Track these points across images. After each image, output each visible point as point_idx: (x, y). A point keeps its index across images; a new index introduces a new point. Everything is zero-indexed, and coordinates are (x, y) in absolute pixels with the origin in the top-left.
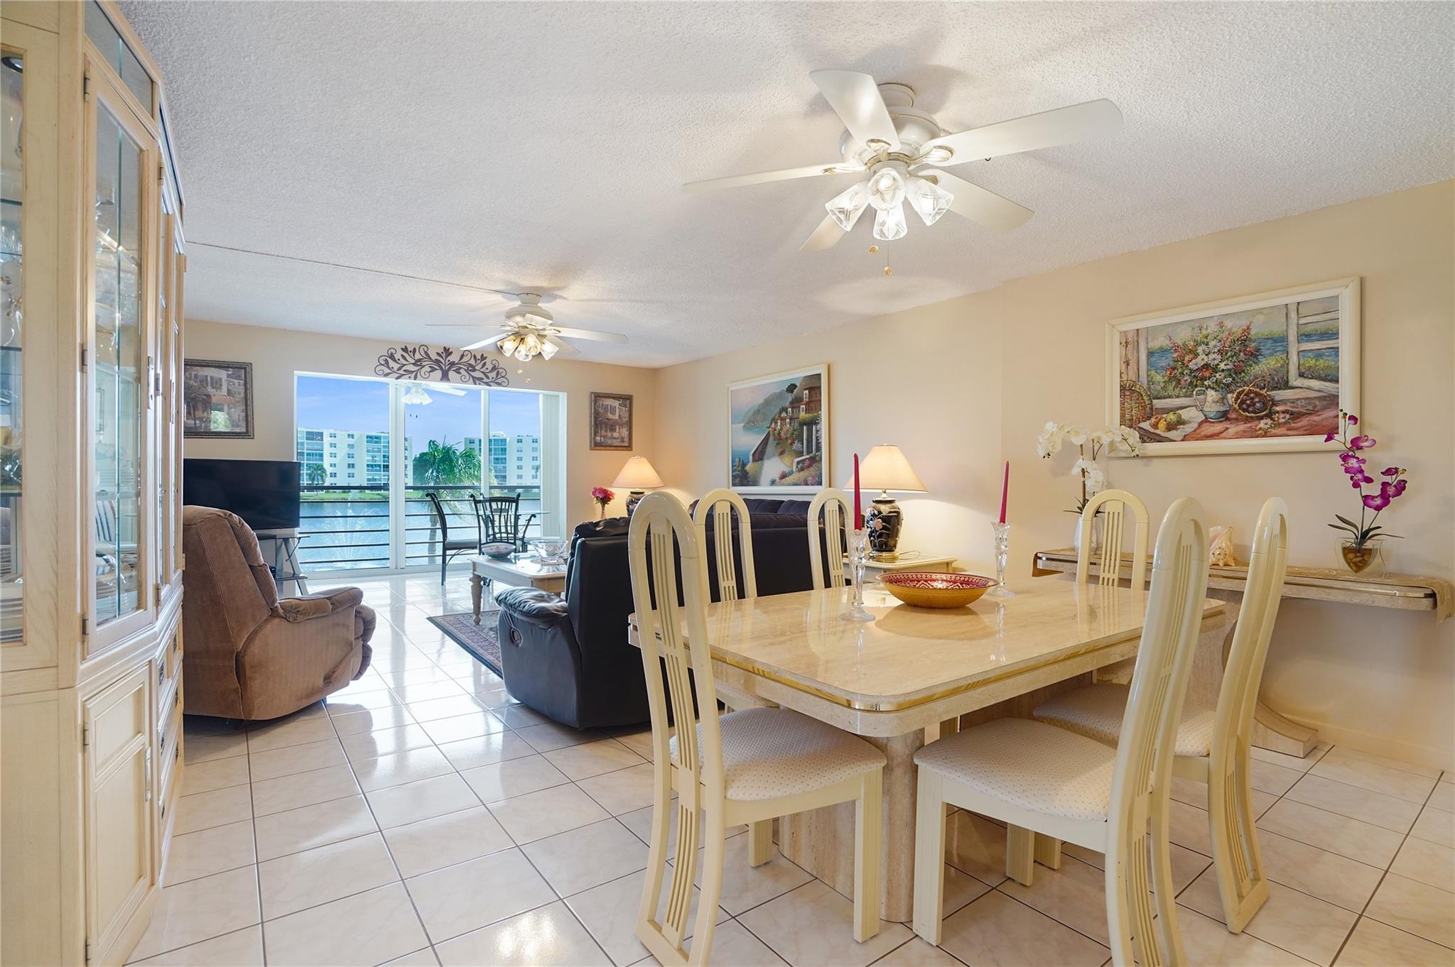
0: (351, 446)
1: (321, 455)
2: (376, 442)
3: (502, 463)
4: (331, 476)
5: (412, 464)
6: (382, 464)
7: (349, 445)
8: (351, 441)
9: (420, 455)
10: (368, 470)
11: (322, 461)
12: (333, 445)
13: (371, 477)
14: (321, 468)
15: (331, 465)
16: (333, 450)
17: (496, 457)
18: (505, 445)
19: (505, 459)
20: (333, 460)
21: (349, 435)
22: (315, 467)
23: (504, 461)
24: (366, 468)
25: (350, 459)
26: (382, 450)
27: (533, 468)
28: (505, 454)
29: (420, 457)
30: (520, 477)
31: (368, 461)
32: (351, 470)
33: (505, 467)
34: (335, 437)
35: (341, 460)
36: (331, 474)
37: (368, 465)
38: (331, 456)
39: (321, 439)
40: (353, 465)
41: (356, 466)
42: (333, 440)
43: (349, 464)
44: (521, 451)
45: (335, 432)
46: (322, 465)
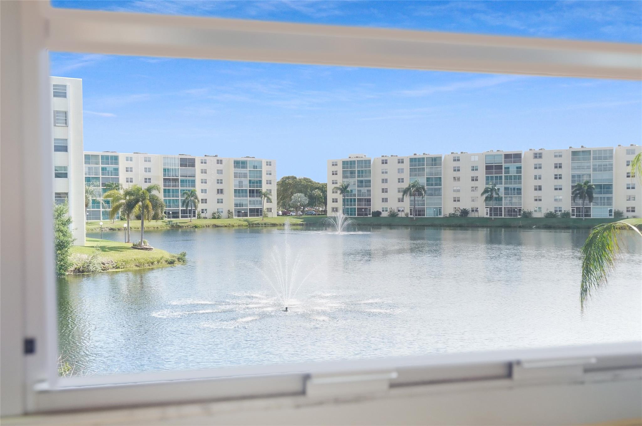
0: (220, 172)
1: (194, 181)
2: (243, 167)
3: (366, 187)
4: (202, 202)
5: (276, 189)
6: (249, 189)
7: (218, 171)
8: (220, 167)
9: (283, 179)
10: (235, 196)
11: (194, 187)
12: (204, 172)
13: (238, 203)
14: (193, 194)
15: (202, 191)
16: (204, 176)
17: (359, 179)
18: (370, 167)
19: (370, 181)
20: (204, 186)
21: (218, 160)
22: (189, 193)
23: (368, 183)
24: (233, 193)
25: (219, 184)
26: (248, 174)
27: (399, 192)
28: (370, 176)
29: (283, 181)
30: (385, 200)
31: (235, 186)
32: (220, 196)
33: (369, 191)
34: (205, 163)
35: (212, 187)
36: (202, 200)
37: (235, 190)
38: (202, 183)
39: (193, 165)
40: (222, 190)
41: (224, 191)
42: (204, 166)
43: (218, 190)
44: (386, 173)
45: (206, 158)
46: (195, 191)
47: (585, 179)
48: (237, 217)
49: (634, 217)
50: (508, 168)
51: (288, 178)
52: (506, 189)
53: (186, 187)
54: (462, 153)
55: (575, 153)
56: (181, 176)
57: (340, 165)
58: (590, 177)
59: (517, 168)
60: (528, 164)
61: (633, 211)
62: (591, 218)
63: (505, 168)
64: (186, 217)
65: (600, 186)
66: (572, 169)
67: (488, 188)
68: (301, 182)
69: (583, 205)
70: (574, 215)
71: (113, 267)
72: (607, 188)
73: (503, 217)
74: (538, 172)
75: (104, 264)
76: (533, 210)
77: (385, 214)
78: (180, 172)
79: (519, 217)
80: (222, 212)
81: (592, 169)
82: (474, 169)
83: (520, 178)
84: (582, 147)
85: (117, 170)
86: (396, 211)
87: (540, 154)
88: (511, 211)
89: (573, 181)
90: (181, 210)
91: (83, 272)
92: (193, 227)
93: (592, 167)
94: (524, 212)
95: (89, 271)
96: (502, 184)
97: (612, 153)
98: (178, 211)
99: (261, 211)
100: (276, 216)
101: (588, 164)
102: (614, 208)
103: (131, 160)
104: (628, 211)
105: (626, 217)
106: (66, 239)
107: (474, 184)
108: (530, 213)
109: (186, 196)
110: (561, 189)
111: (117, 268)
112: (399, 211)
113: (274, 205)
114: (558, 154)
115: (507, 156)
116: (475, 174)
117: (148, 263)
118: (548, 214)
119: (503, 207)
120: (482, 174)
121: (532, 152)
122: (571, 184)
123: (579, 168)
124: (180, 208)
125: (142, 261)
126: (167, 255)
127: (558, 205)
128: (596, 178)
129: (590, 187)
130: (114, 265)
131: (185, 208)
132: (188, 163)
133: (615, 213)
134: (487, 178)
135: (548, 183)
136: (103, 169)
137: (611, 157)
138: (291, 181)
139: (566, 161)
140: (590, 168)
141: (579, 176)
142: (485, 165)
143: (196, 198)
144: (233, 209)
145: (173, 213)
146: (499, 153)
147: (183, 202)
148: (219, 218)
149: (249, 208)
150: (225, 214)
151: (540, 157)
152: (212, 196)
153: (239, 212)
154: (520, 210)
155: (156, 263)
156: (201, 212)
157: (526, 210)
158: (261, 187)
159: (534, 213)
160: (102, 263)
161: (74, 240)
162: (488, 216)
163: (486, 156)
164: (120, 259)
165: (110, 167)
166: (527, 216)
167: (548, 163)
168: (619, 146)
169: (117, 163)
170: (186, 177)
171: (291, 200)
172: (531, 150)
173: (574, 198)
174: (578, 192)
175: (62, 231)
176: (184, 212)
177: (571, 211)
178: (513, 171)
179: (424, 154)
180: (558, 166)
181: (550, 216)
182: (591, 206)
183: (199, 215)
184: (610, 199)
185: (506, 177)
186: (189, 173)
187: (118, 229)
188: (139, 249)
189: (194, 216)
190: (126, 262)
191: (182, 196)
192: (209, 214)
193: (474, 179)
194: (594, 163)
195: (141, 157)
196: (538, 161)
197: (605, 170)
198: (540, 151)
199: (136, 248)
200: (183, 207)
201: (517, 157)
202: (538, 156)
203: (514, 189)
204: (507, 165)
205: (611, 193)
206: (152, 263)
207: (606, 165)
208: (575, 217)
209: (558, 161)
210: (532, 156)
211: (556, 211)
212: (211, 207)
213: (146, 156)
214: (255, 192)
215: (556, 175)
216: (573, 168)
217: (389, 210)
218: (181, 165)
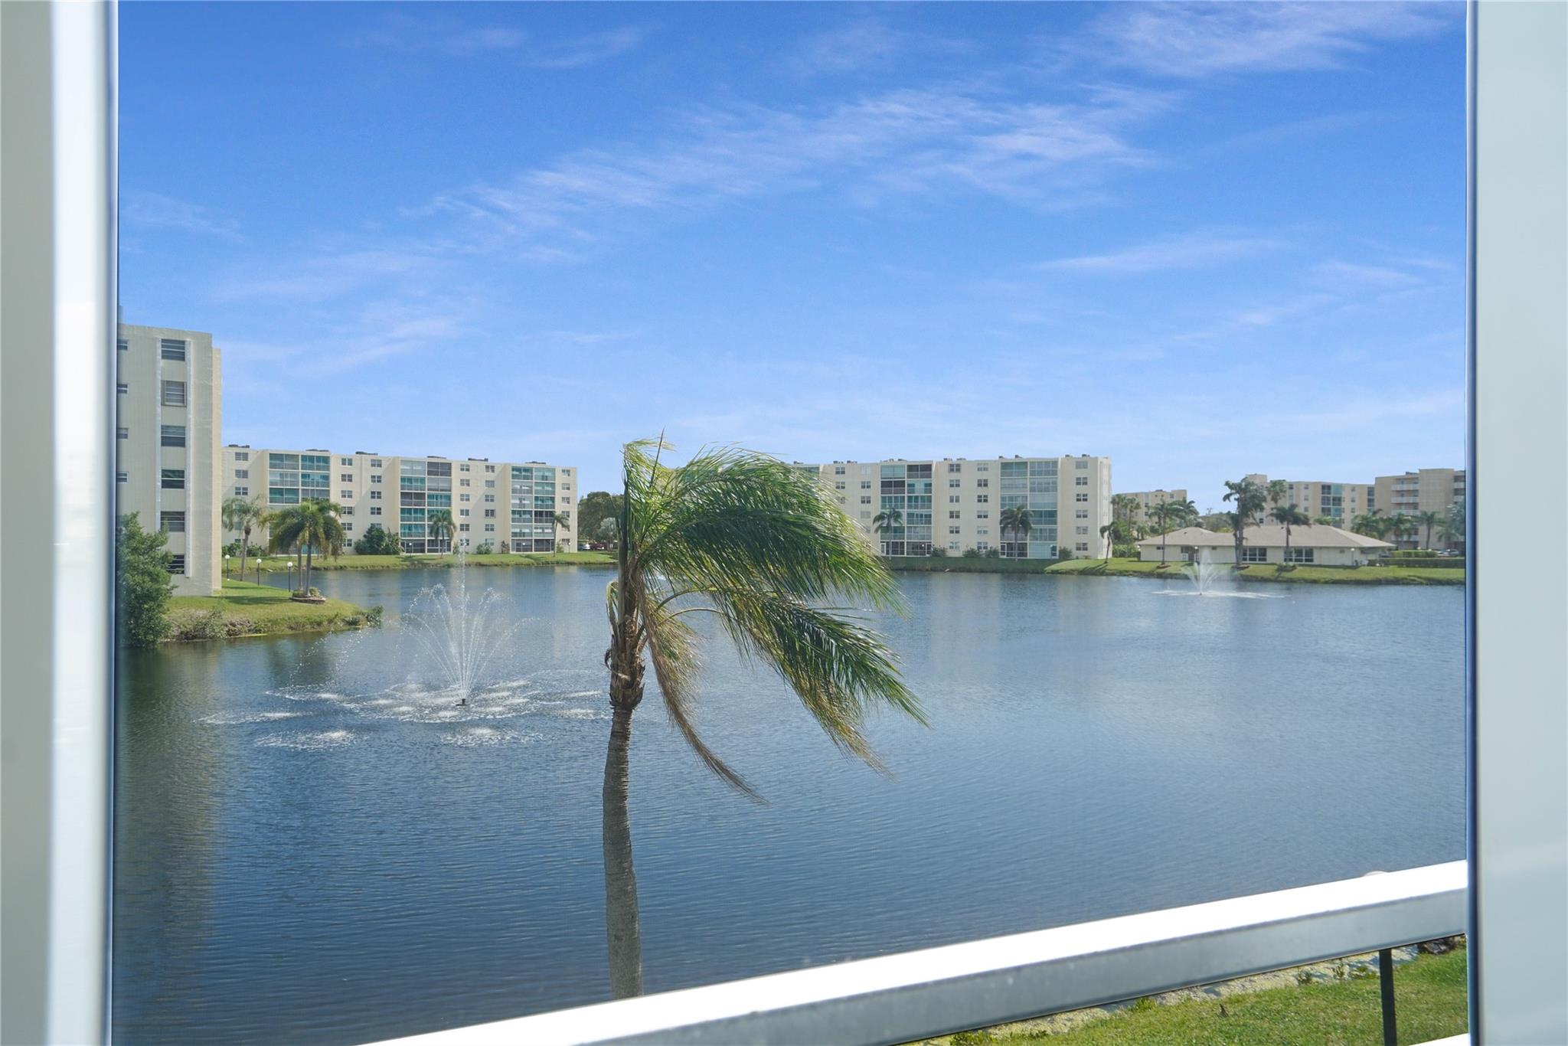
0: (490, 484)
1: (449, 498)
2: (526, 478)
4: (462, 530)
5: (577, 511)
6: (534, 510)
7: (487, 482)
8: (491, 476)
9: (588, 496)
10: (514, 520)
11: (450, 506)
12: (465, 483)
13: (518, 530)
14: (447, 516)
15: (462, 513)
16: (465, 490)
20: (466, 505)
21: (487, 467)
22: (441, 515)
24: (511, 516)
25: (490, 503)
26: (534, 488)
27: (980, 516)
29: (588, 499)
31: (514, 505)
32: (490, 521)
34: (468, 470)
35: (477, 505)
36: (462, 525)
37: (514, 512)
38: (462, 500)
39: (449, 474)
40: (493, 511)
41: (497, 513)
42: (465, 475)
43: (487, 511)
45: (470, 463)
46: (449, 513)
47: (1020, 502)
48: (515, 553)
49: (1087, 558)
50: (913, 485)
51: (596, 495)
52: (910, 515)
53: (437, 506)
54: (849, 462)
55: (1006, 466)
56: (428, 490)
58: (1027, 500)
59: (926, 485)
60: (940, 479)
61: (1086, 549)
62: (1028, 557)
63: (909, 485)
64: (436, 551)
65: (1040, 514)
66: (1001, 488)
67: (884, 513)
68: (615, 501)
69: (1016, 540)
70: (1004, 554)
71: (249, 631)
72: (1052, 515)
73: (905, 555)
74: (955, 492)
76: (947, 546)
78: (430, 483)
79: (928, 555)
80: (492, 544)
81: (1028, 489)
82: (866, 486)
83: (930, 499)
84: (1017, 456)
85: (326, 478)
87: (958, 465)
88: (916, 547)
89: (1003, 505)
90: (428, 540)
91: (194, 637)
92: (444, 567)
93: (1029, 486)
94: (935, 549)
95: (204, 637)
96: (904, 508)
97: (1056, 467)
98: (422, 542)
99: (553, 544)
100: (576, 551)
101: (1024, 482)
102: (1060, 544)
103: (350, 464)
104: (1078, 549)
105: (1075, 557)
106: (156, 586)
107: (866, 507)
108: (943, 551)
109: (435, 519)
110: (986, 517)
111: (256, 632)
113: (573, 534)
114: (982, 466)
115: (912, 468)
116: (866, 493)
117: (311, 623)
118: (968, 551)
119: (906, 541)
120: (875, 491)
121: (947, 463)
122: (999, 510)
123: (1010, 487)
124: (427, 538)
125: (302, 620)
126: (348, 610)
127: (983, 539)
128: (1034, 502)
129: (1025, 514)
130: (252, 627)
131: (433, 538)
132: (439, 469)
133: (1060, 551)
134: (883, 499)
135: (969, 507)
136: (304, 476)
137: (1055, 473)
138: (600, 500)
139: (994, 476)
140: (1026, 488)
141: (1011, 498)
142: (881, 480)
143: (450, 523)
144: (509, 540)
145: (415, 545)
146: (900, 463)
147: (431, 527)
148: (487, 552)
149: (534, 538)
150: (496, 548)
151: (958, 470)
152: (478, 521)
153: (518, 545)
154: (929, 546)
155: (325, 623)
156: (459, 544)
157: (937, 546)
158: (553, 507)
159: (949, 550)
160: (231, 625)
161: (172, 588)
162: (885, 555)
163: (882, 467)
164: (262, 618)
165: (316, 473)
166: (938, 554)
167: (968, 479)
168: (1067, 456)
169: (328, 469)
170: (438, 490)
171: (600, 527)
172: (945, 459)
173: (1003, 530)
174: (1009, 521)
175: (150, 574)
176: (432, 543)
177: (1000, 548)
178: (919, 490)
179: (795, 463)
180: (982, 484)
181: (971, 555)
182: (1028, 542)
183: (456, 547)
184: (1054, 531)
185: (910, 498)
186: (442, 485)
187: (325, 568)
188: (301, 601)
189: (449, 550)
190: (275, 622)
191: (430, 519)
192: (471, 547)
193: (866, 501)
194: (1032, 480)
195: (366, 460)
196: (955, 476)
197: (1047, 490)
198: (958, 462)
199: (297, 601)
200: (432, 536)
201: (926, 469)
202: (955, 468)
203: (921, 516)
204: (912, 481)
205: (1055, 523)
207: (1049, 484)
208: (1005, 557)
209: (983, 476)
210: (947, 468)
211: (979, 548)
212: (478, 537)
213: (374, 457)
214: (546, 515)
215: (980, 496)
216: (1003, 487)
218: (429, 473)
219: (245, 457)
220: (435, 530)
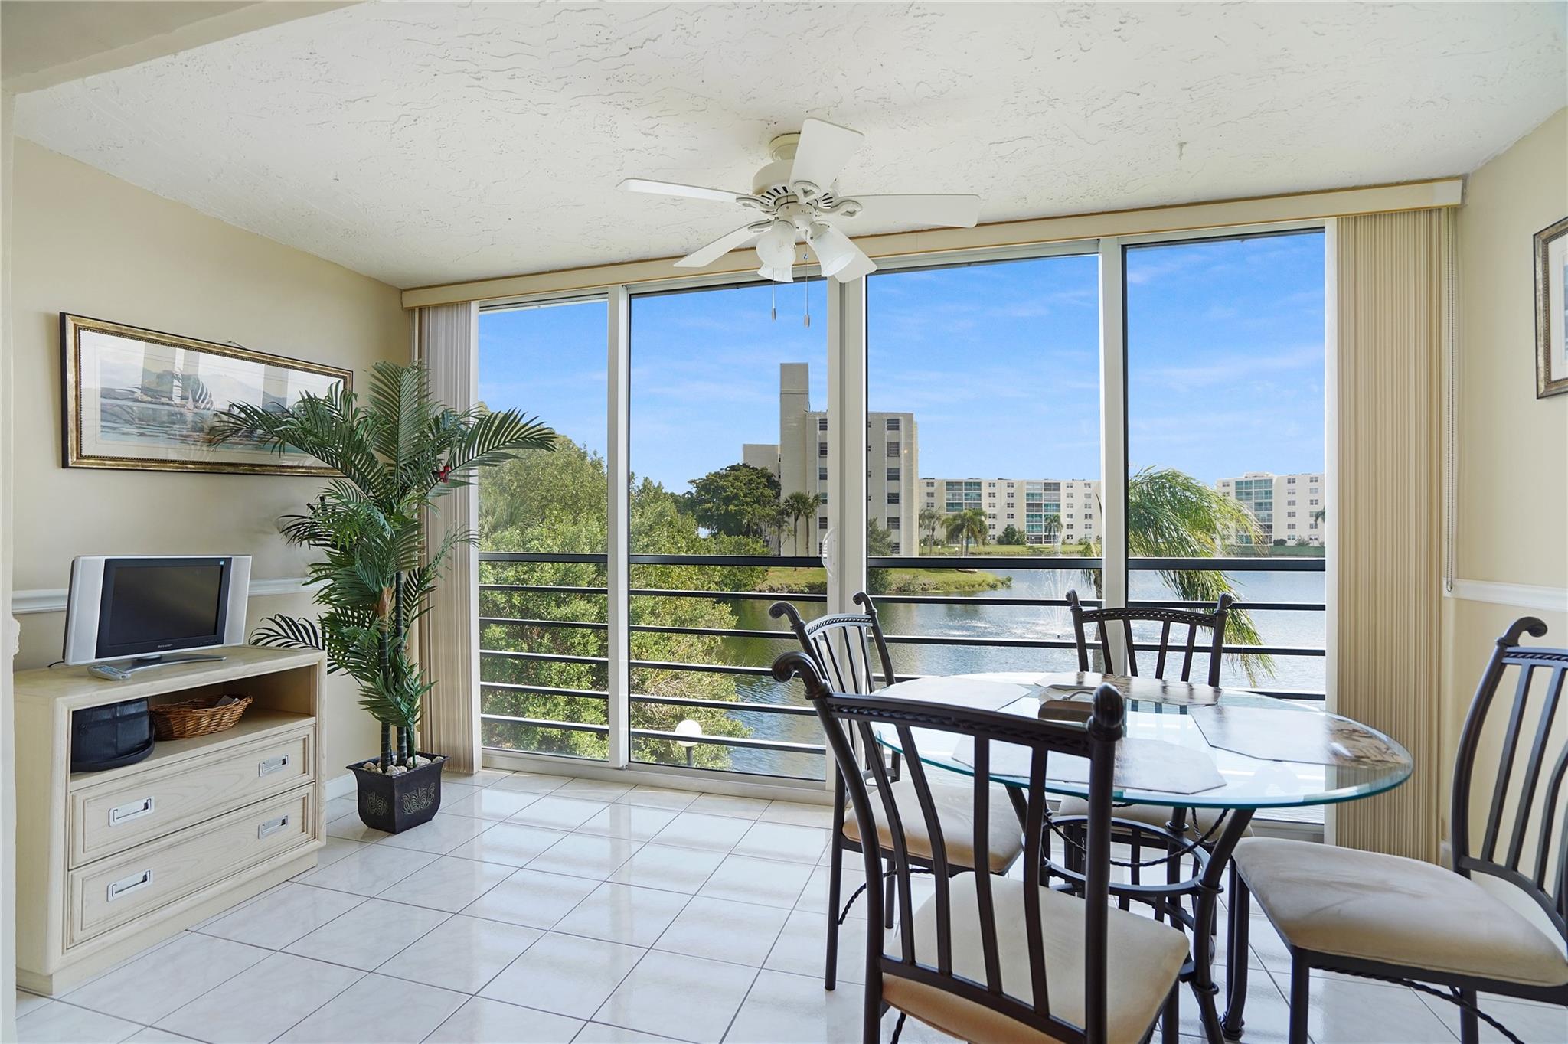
0: (1088, 496)
1: (1058, 506)
3: (1266, 510)
4: (1068, 528)
7: (1086, 494)
8: (1088, 490)
11: (1059, 512)
12: (1070, 496)
14: (1057, 519)
15: (1068, 516)
16: (1070, 500)
17: (1257, 501)
18: (1271, 487)
19: (1271, 504)
20: (1070, 511)
21: (1085, 484)
22: (1053, 518)
23: (1269, 507)
25: (1088, 509)
27: (1311, 516)
28: (1271, 498)
30: (1292, 526)
32: (1088, 522)
33: (1270, 515)
34: (1072, 487)
35: (1079, 511)
36: (1068, 525)
38: (1068, 507)
39: (1059, 490)
40: (1090, 515)
41: (1093, 516)
42: (1070, 490)
43: (1086, 515)
44: (1294, 493)
45: (1072, 482)
46: (1058, 517)
53: (1050, 512)
56: (1045, 501)
57: (1233, 486)
64: (1050, 543)
75: (925, 585)
76: (1285, 538)
77: (1291, 543)
78: (1045, 497)
80: (1090, 538)
85: (980, 495)
86: (1307, 539)
90: (1045, 536)
98: (1040, 536)
103: (994, 486)
109: (1049, 521)
112: (1311, 539)
124: (1044, 534)
125: (963, 583)
130: (935, 586)
132: (1052, 487)
136: (966, 495)
143: (1059, 523)
145: (1036, 538)
147: (1046, 527)
148: (1086, 543)
150: (1093, 540)
152: (1079, 522)
155: (977, 586)
156: (1066, 538)
159: (1287, 541)
160: (923, 584)
164: (941, 581)
165: (973, 493)
169: (980, 489)
170: (1051, 501)
176: (1047, 537)
183: (1064, 540)
186: (1054, 498)
187: (978, 553)
188: (962, 572)
189: (1059, 541)
191: (1046, 520)
192: (1075, 541)
195: (1004, 483)
200: (1047, 532)
206: (973, 586)
212: (1079, 533)
213: (1009, 481)
217: (1296, 538)
218: (1045, 490)
219: (932, 484)
220: (1048, 528)
